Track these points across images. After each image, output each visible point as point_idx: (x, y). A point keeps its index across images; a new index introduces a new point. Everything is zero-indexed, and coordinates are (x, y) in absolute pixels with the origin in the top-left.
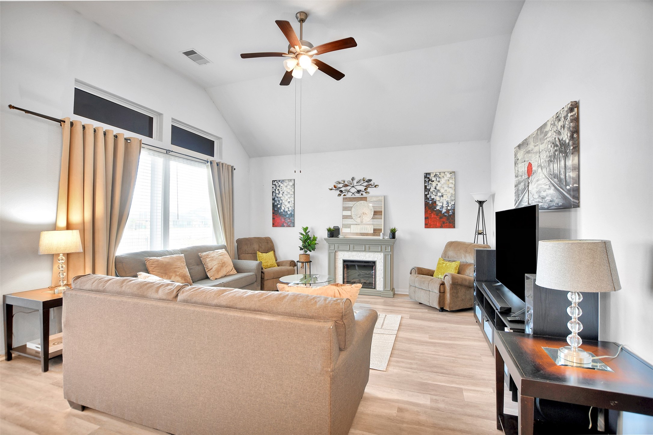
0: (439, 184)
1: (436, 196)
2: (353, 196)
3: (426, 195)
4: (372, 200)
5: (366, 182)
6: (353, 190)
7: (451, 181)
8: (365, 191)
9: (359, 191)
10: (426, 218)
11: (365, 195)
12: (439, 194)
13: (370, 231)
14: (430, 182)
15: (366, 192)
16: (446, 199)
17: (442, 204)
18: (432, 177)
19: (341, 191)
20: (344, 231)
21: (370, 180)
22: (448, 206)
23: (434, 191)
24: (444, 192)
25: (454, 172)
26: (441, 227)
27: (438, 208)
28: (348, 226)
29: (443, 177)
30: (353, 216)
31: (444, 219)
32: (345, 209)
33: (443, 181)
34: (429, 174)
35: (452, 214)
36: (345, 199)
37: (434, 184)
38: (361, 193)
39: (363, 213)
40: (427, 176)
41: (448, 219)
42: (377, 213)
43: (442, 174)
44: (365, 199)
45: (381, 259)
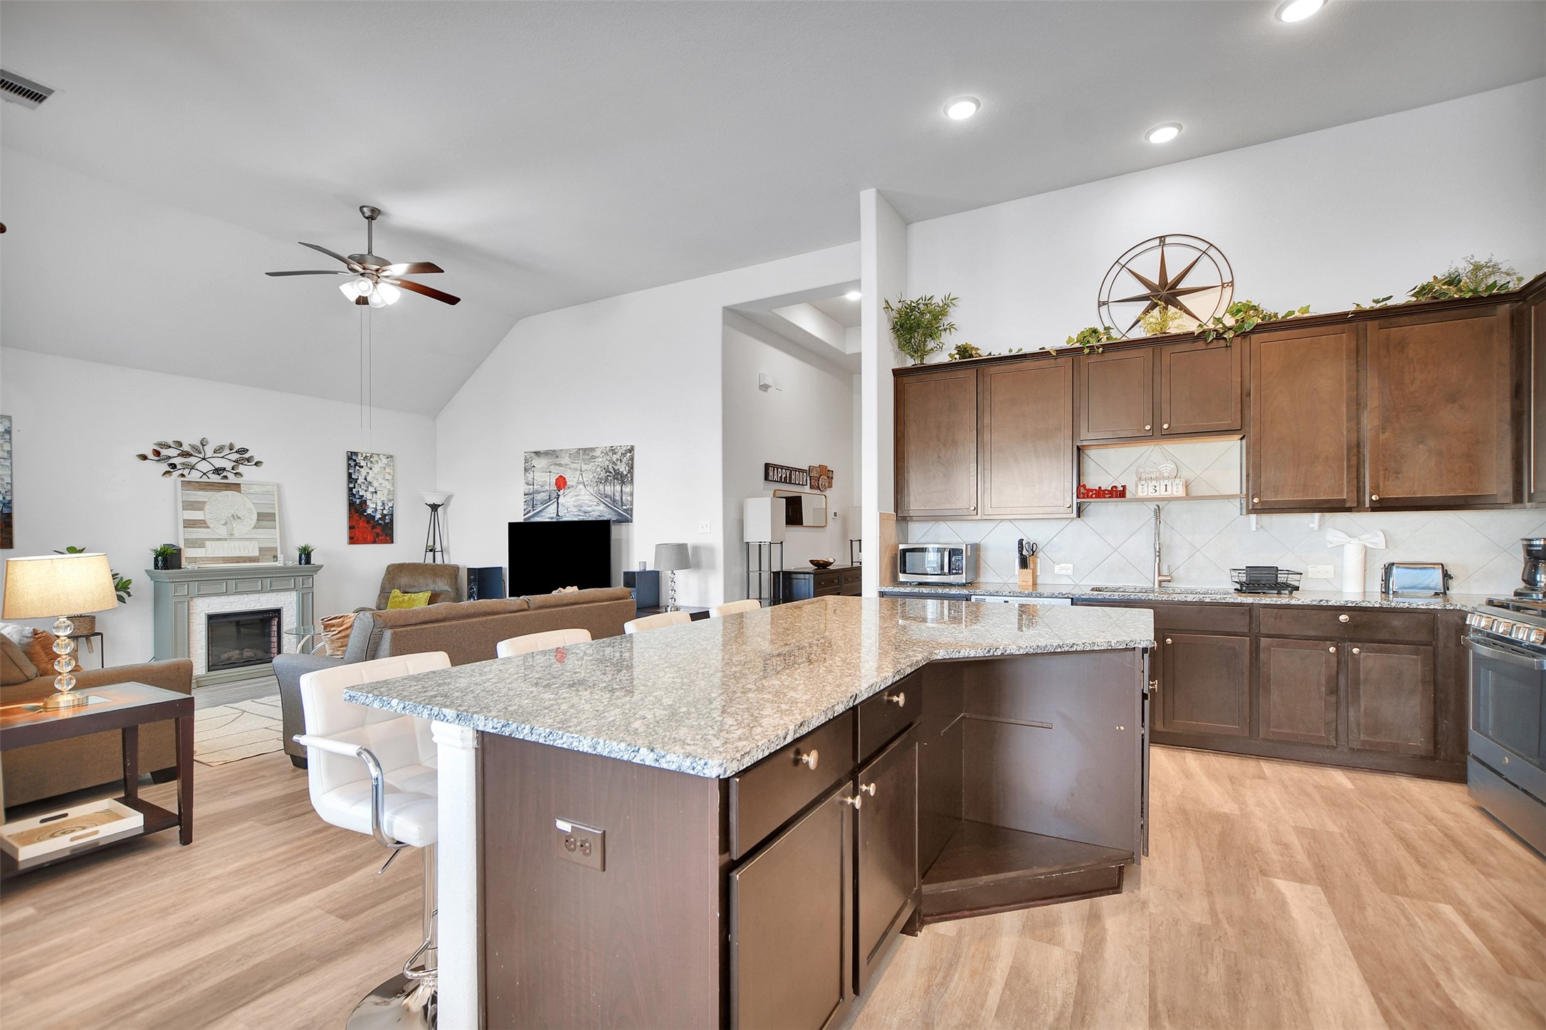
0: (370, 471)
1: (366, 491)
2: (205, 479)
3: (350, 490)
4: (252, 491)
5: (236, 452)
6: (204, 466)
7: (387, 470)
8: (235, 472)
9: (218, 471)
10: (351, 528)
11: (232, 479)
12: (371, 489)
13: (250, 551)
14: (357, 468)
15: (236, 474)
16: (381, 497)
17: (374, 506)
18: (360, 459)
19: (173, 466)
20: (187, 553)
21: (245, 451)
22: (384, 509)
23: (364, 483)
24: (377, 486)
25: (392, 457)
26: (374, 542)
27: (369, 511)
28: (199, 543)
29: (377, 462)
30: (208, 521)
31: (378, 530)
32: (189, 506)
33: (376, 468)
34: (356, 454)
35: (389, 521)
36: (187, 485)
37: (364, 472)
38: (225, 474)
39: (233, 515)
40: (352, 456)
41: (383, 530)
42: (265, 518)
43: (375, 458)
44: (236, 487)
45: (291, 603)
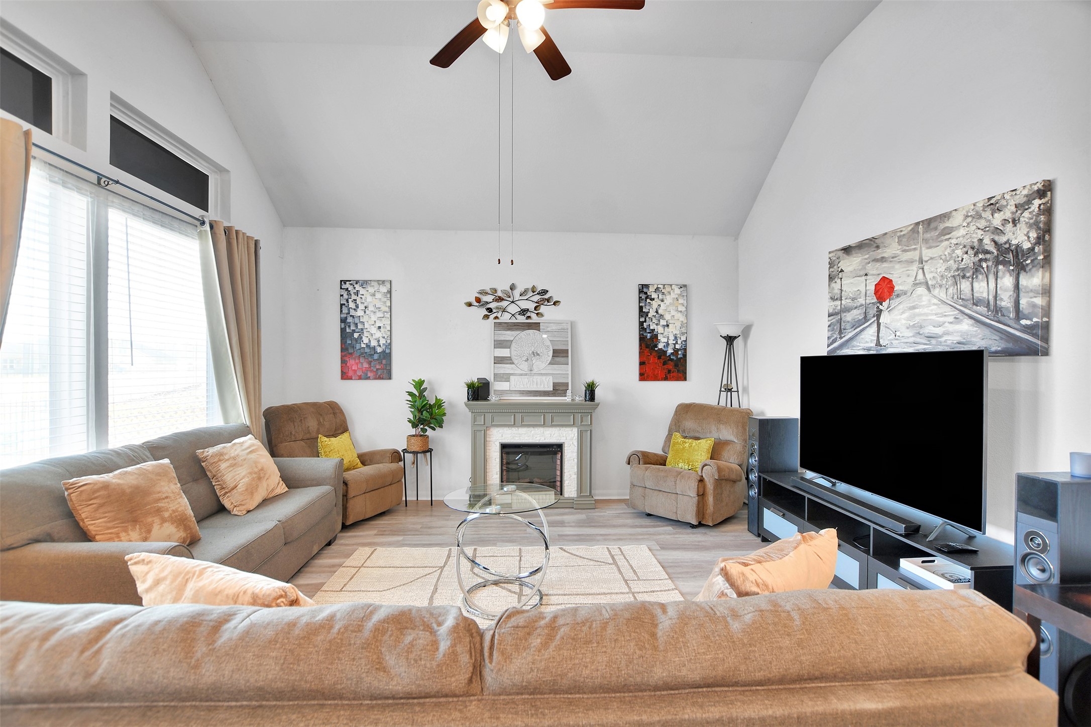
0: (662, 304)
1: (657, 324)
2: (513, 320)
3: (641, 324)
4: (549, 329)
5: (538, 294)
6: (513, 309)
7: (681, 301)
8: (536, 312)
9: (523, 312)
10: (642, 364)
11: (535, 319)
12: (663, 322)
13: (546, 386)
14: (648, 300)
15: (537, 314)
16: (673, 330)
17: (666, 340)
18: (651, 291)
19: (490, 310)
20: (497, 386)
21: (545, 292)
22: (677, 343)
23: (654, 316)
24: (670, 318)
25: (685, 286)
26: (666, 379)
27: (661, 346)
28: (506, 378)
29: (669, 293)
30: (513, 358)
31: (671, 365)
32: (499, 344)
33: (669, 299)
34: (647, 286)
35: (682, 356)
36: (499, 326)
37: (655, 304)
38: (528, 314)
39: (533, 352)
40: (643, 289)
41: (676, 365)
42: (560, 354)
43: (668, 289)
44: (536, 326)
45: (572, 439)
